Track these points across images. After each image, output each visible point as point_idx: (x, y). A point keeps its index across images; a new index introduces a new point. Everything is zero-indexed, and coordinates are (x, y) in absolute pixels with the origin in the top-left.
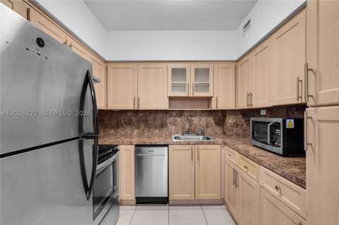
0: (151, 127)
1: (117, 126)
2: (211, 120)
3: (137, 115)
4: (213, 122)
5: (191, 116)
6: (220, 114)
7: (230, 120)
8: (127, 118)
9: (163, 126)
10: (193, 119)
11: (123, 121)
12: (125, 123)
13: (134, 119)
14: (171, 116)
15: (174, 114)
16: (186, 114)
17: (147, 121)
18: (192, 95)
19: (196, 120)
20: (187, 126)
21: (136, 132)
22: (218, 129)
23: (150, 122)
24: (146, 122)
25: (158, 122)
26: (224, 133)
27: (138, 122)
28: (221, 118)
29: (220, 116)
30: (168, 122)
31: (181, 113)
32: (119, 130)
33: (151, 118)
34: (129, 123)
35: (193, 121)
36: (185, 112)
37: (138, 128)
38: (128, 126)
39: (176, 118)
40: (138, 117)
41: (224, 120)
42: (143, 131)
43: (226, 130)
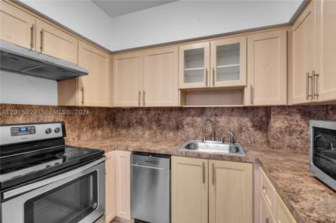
0: (164, 128)
1: (129, 126)
2: (246, 121)
3: (148, 113)
4: (249, 124)
5: (216, 115)
6: (261, 113)
7: (277, 123)
8: (138, 116)
9: (178, 127)
10: (219, 119)
11: (134, 121)
12: (136, 122)
13: (145, 118)
14: (188, 115)
15: (193, 112)
16: (209, 113)
17: (160, 120)
18: (212, 86)
19: (222, 121)
20: (210, 130)
21: (147, 133)
22: (258, 136)
23: (163, 122)
24: (158, 121)
25: (173, 123)
26: (268, 142)
27: (150, 121)
28: (264, 119)
29: (262, 116)
30: (185, 122)
31: (202, 111)
32: (131, 131)
33: (164, 118)
34: (140, 123)
35: (218, 122)
36: (208, 110)
37: (150, 129)
38: (139, 126)
39: (195, 118)
40: (150, 116)
41: (268, 123)
42: (155, 133)
43: (270, 138)
